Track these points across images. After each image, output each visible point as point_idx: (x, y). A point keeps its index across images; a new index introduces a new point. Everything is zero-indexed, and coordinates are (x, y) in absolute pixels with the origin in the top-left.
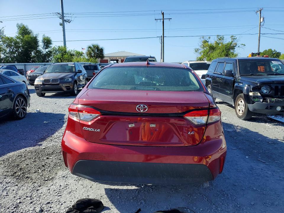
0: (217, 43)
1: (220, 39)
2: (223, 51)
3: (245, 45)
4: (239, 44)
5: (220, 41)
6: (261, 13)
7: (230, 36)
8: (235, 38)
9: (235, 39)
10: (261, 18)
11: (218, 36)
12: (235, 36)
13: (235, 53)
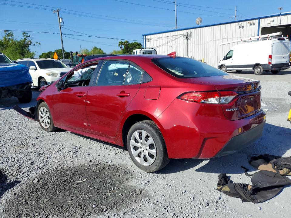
0: (6, 39)
1: (8, 35)
2: (17, 49)
3: (40, 44)
4: (34, 42)
5: (9, 37)
6: (58, 14)
7: (22, 33)
8: (28, 35)
9: (29, 37)
10: (59, 18)
11: (5, 31)
12: (27, 33)
13: (31, 51)
